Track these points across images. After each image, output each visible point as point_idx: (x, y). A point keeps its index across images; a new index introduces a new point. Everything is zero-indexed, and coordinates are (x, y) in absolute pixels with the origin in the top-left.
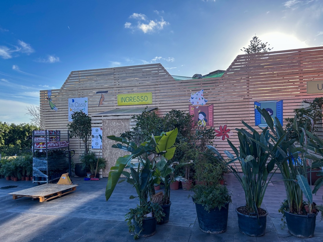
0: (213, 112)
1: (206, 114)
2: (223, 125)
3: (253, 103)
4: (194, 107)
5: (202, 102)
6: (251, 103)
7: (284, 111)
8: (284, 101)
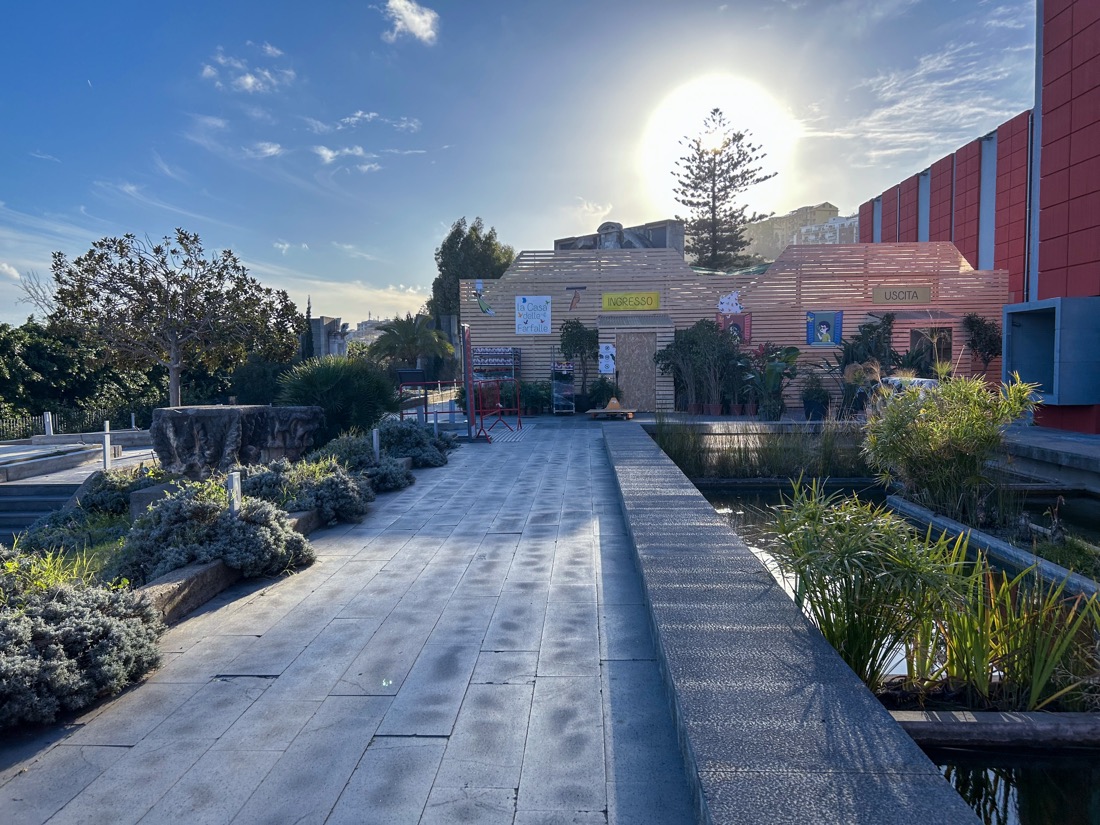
0: (751, 325)
1: (741, 326)
2: (763, 344)
3: (805, 313)
4: (725, 316)
5: (736, 310)
6: (802, 313)
7: (844, 325)
8: (845, 313)
